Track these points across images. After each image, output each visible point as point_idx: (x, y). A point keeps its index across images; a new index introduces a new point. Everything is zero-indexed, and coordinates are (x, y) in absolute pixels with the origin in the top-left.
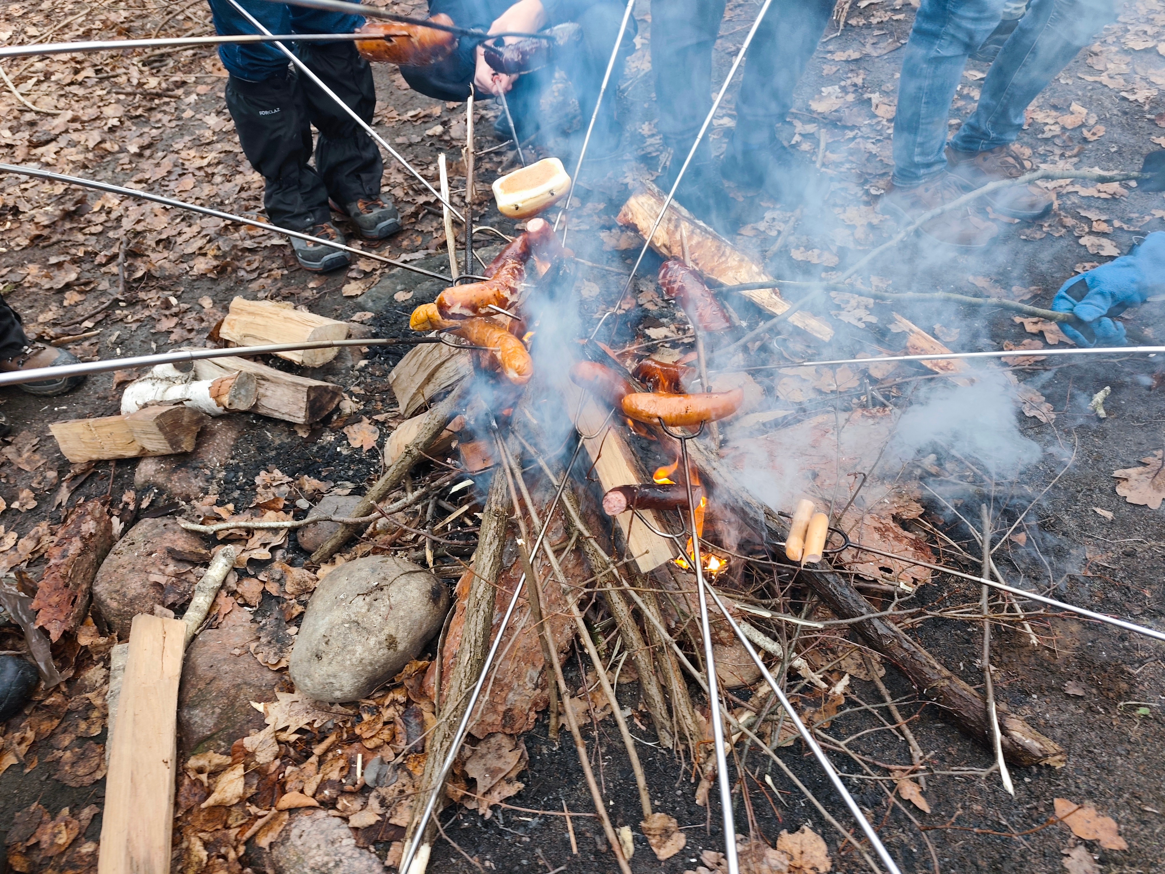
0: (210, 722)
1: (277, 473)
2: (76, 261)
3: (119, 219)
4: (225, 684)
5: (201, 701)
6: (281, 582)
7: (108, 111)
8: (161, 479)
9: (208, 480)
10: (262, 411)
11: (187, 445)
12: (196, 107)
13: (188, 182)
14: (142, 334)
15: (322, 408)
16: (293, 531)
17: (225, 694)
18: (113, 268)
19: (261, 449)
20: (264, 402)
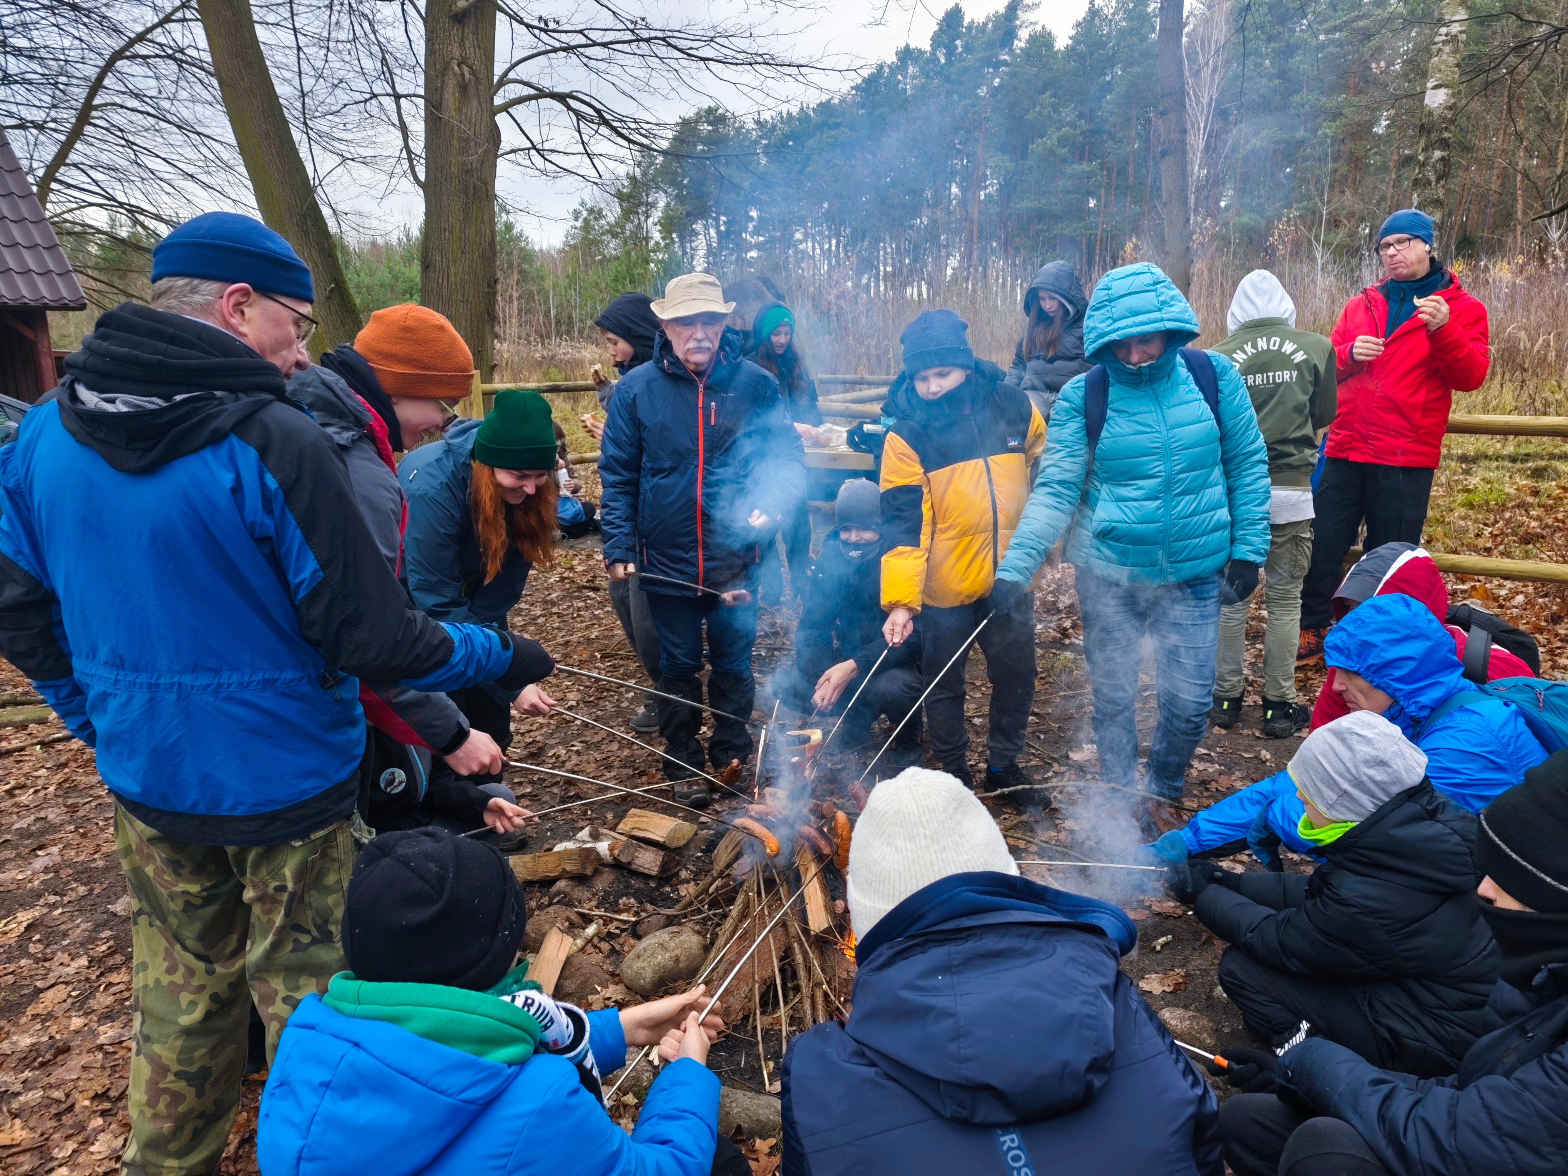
0: (573, 986)
1: (632, 900)
2: (532, 782)
3: (564, 762)
4: (585, 971)
5: (572, 976)
6: (622, 945)
7: (571, 696)
8: (567, 890)
9: (594, 895)
10: (634, 867)
11: (589, 871)
12: (631, 701)
13: (615, 746)
14: (565, 828)
15: (669, 870)
16: (636, 923)
17: (584, 975)
18: (555, 790)
19: (626, 887)
20: (636, 861)
